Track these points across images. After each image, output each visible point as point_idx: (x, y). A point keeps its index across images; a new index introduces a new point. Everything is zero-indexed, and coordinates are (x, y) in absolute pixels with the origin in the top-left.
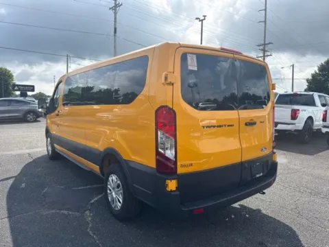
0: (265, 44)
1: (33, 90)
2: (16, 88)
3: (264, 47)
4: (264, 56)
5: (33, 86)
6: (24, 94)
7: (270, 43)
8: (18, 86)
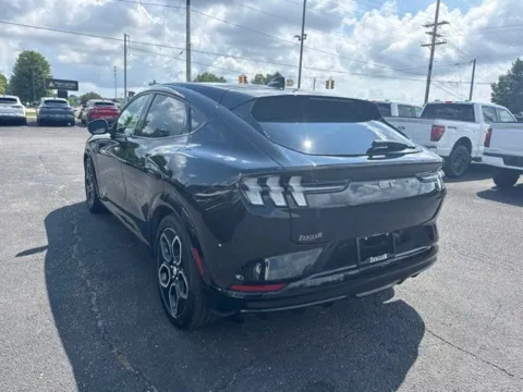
0: (436, 24)
1: (76, 89)
2: (51, 84)
3: (435, 29)
4: (433, 45)
5: (76, 83)
6: (62, 94)
7: (444, 23)
8: (54, 81)
